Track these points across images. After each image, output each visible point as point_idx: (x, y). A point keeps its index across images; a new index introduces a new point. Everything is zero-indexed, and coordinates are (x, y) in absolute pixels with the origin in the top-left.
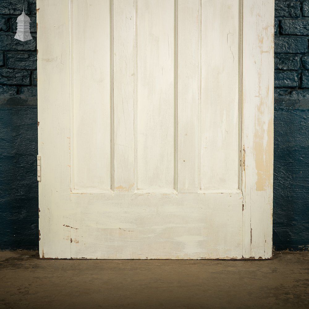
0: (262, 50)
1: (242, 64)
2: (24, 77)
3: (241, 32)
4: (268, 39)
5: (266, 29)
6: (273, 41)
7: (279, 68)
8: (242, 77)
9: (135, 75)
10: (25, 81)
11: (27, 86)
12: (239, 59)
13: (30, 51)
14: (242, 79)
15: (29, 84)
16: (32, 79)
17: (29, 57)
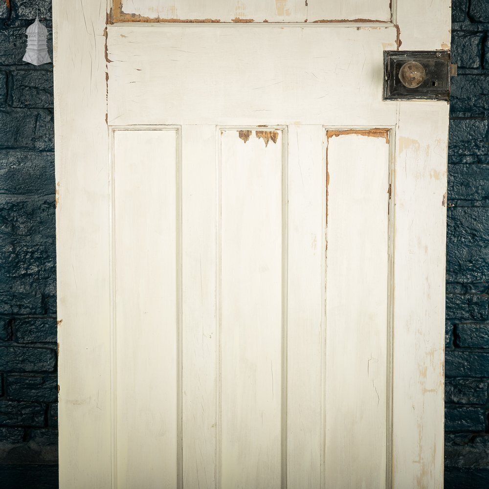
0: (425, 389)
1: (392, 409)
2: (35, 414)
3: (391, 358)
4: (434, 370)
5: (432, 353)
6: (442, 373)
7: (454, 401)
8: (392, 430)
9: (217, 427)
10: (36, 420)
11: (40, 428)
12: (387, 401)
13: (45, 372)
14: (392, 434)
15: (43, 426)
16: (49, 416)
17: (44, 382)
